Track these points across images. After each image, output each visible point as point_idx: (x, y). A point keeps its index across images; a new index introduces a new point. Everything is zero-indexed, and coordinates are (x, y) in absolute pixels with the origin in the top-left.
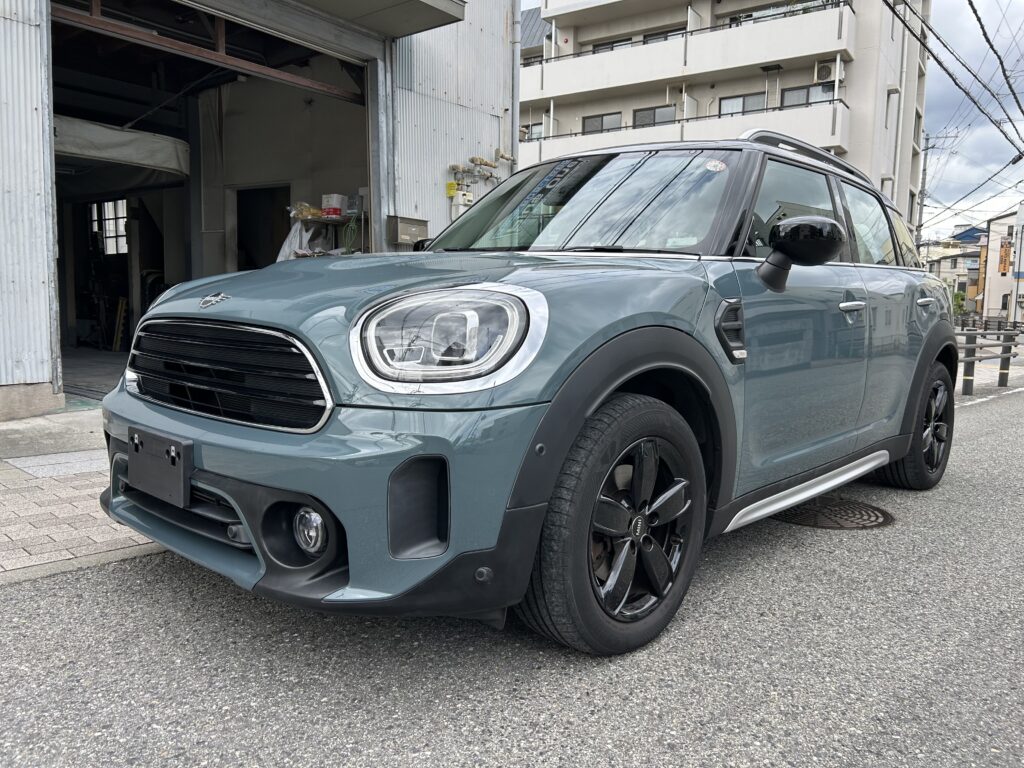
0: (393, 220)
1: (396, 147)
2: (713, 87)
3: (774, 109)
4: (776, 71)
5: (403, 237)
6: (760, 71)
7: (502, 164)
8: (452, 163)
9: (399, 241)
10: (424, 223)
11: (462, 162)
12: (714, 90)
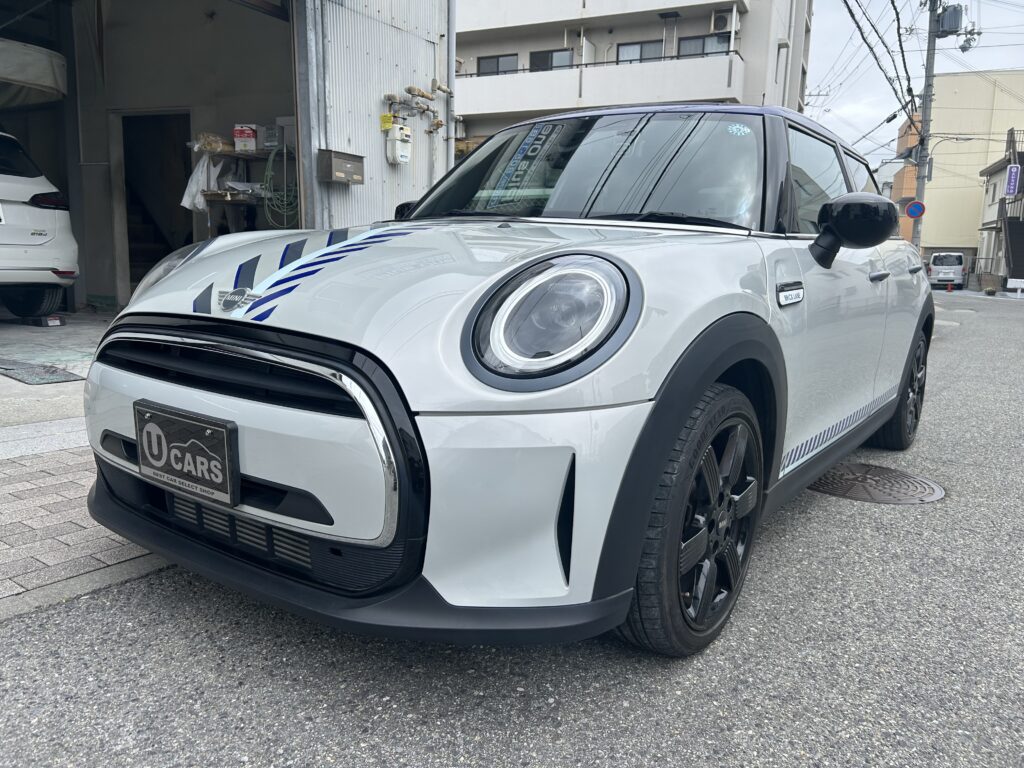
0: (326, 155)
1: (327, 71)
2: (611, 32)
3: (672, 58)
4: (674, 19)
5: (337, 174)
6: (659, 18)
7: (438, 97)
8: (388, 93)
9: (334, 178)
10: (360, 159)
11: (399, 92)
12: (611, 35)
